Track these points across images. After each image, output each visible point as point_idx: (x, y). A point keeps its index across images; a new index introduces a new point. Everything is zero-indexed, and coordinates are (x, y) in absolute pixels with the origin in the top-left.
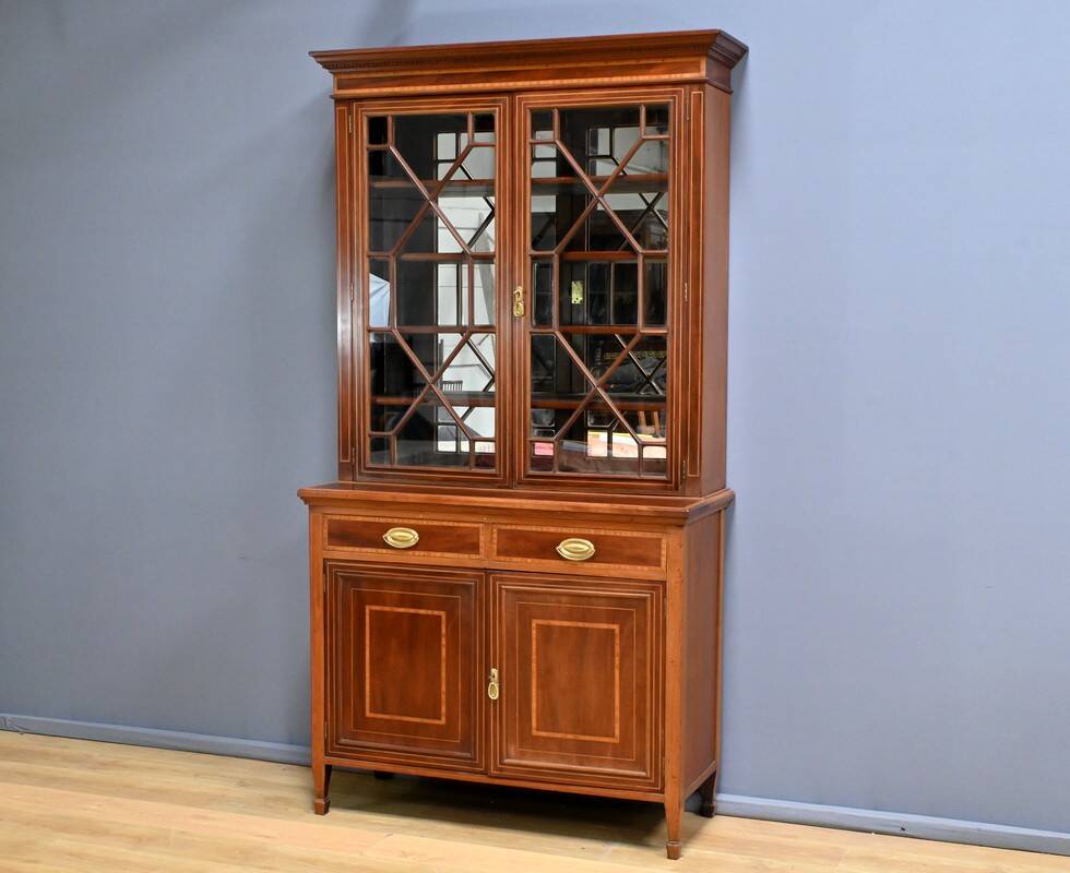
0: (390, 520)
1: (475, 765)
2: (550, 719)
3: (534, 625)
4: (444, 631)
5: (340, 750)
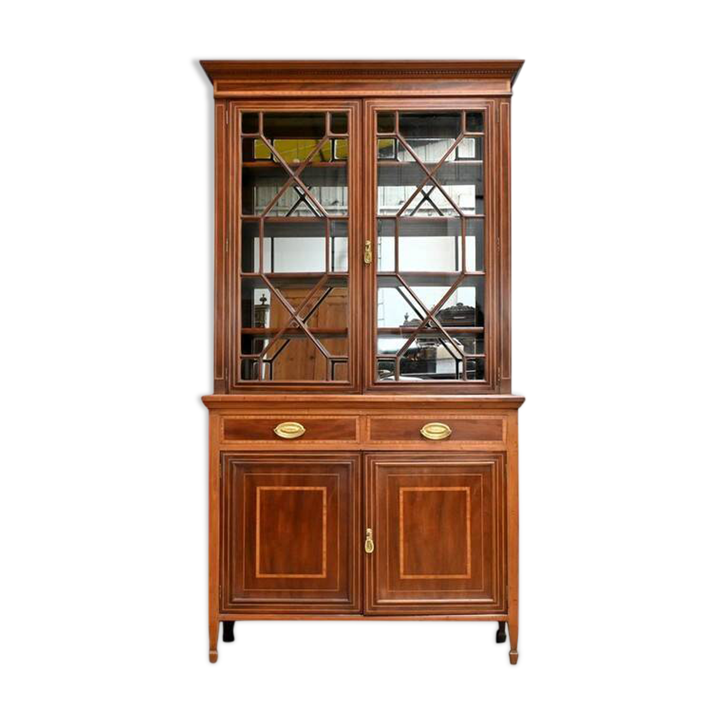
0: (279, 417)
1: (353, 608)
2: (415, 565)
3: (401, 492)
4: (325, 502)
5: (233, 607)
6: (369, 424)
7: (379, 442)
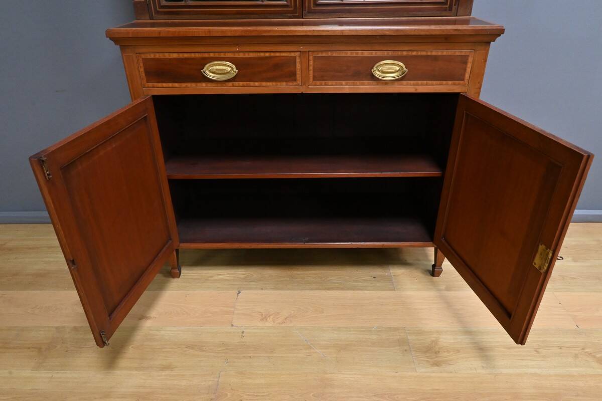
6: (311, 63)
7: (323, 83)
